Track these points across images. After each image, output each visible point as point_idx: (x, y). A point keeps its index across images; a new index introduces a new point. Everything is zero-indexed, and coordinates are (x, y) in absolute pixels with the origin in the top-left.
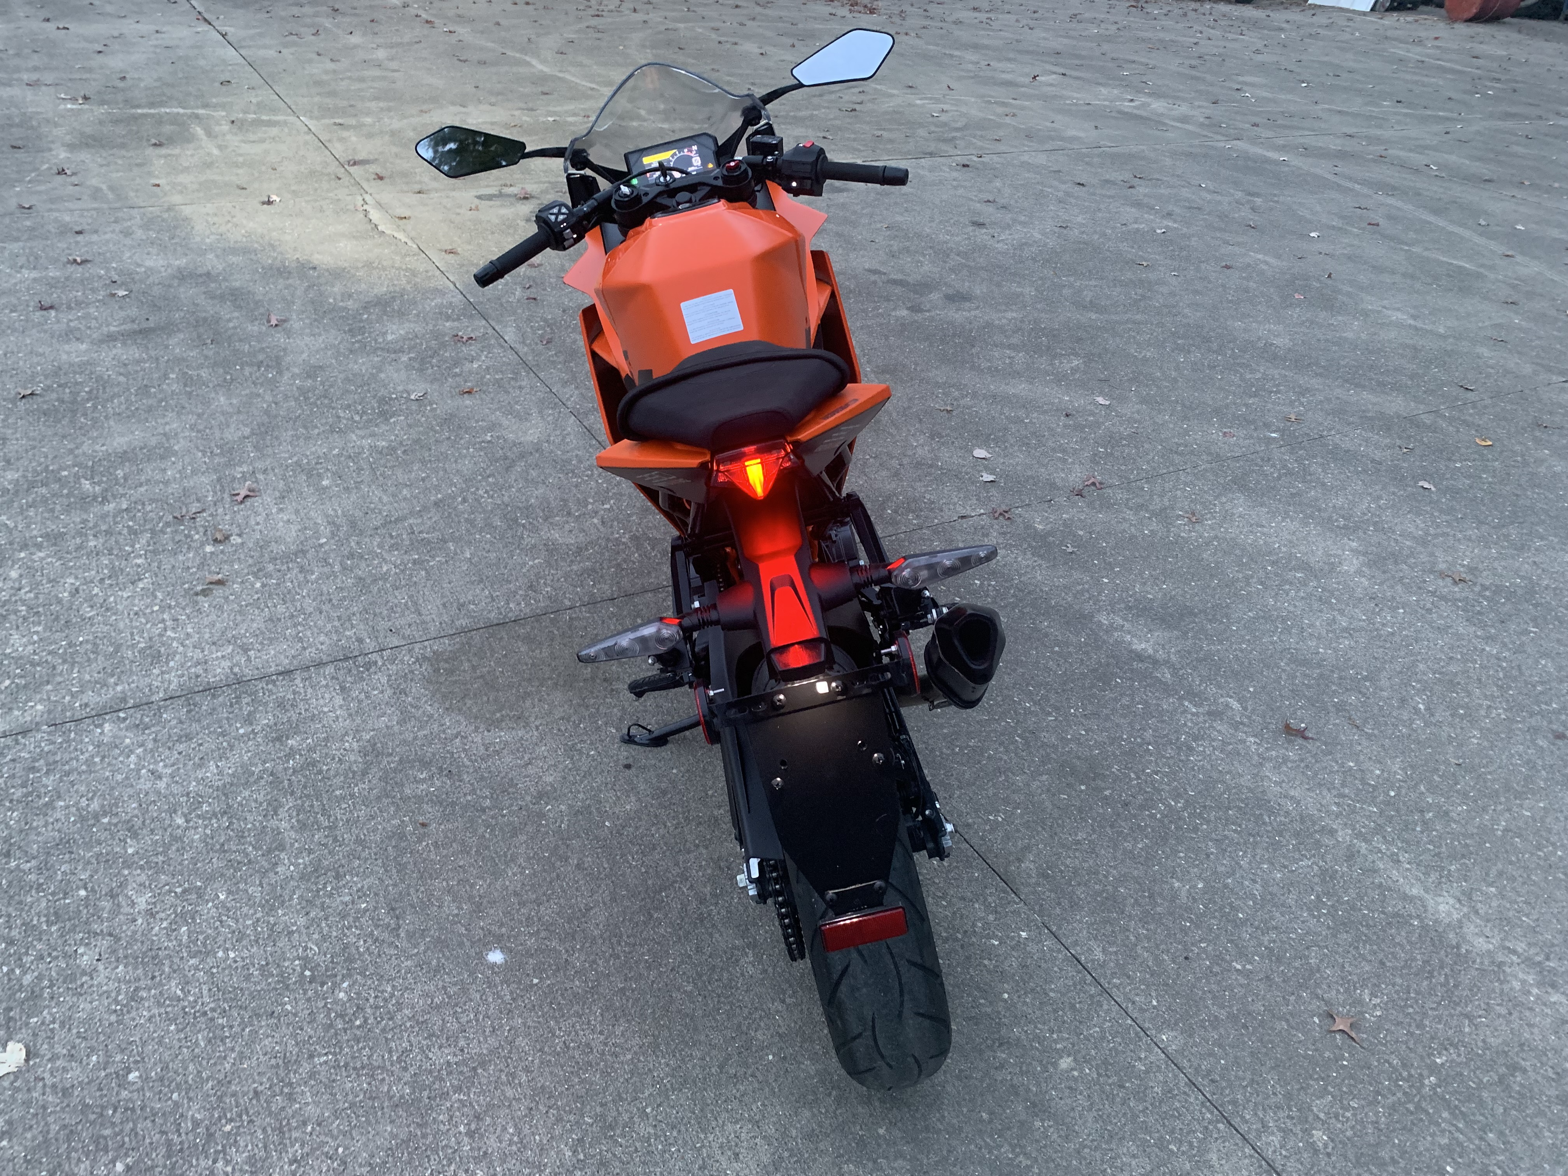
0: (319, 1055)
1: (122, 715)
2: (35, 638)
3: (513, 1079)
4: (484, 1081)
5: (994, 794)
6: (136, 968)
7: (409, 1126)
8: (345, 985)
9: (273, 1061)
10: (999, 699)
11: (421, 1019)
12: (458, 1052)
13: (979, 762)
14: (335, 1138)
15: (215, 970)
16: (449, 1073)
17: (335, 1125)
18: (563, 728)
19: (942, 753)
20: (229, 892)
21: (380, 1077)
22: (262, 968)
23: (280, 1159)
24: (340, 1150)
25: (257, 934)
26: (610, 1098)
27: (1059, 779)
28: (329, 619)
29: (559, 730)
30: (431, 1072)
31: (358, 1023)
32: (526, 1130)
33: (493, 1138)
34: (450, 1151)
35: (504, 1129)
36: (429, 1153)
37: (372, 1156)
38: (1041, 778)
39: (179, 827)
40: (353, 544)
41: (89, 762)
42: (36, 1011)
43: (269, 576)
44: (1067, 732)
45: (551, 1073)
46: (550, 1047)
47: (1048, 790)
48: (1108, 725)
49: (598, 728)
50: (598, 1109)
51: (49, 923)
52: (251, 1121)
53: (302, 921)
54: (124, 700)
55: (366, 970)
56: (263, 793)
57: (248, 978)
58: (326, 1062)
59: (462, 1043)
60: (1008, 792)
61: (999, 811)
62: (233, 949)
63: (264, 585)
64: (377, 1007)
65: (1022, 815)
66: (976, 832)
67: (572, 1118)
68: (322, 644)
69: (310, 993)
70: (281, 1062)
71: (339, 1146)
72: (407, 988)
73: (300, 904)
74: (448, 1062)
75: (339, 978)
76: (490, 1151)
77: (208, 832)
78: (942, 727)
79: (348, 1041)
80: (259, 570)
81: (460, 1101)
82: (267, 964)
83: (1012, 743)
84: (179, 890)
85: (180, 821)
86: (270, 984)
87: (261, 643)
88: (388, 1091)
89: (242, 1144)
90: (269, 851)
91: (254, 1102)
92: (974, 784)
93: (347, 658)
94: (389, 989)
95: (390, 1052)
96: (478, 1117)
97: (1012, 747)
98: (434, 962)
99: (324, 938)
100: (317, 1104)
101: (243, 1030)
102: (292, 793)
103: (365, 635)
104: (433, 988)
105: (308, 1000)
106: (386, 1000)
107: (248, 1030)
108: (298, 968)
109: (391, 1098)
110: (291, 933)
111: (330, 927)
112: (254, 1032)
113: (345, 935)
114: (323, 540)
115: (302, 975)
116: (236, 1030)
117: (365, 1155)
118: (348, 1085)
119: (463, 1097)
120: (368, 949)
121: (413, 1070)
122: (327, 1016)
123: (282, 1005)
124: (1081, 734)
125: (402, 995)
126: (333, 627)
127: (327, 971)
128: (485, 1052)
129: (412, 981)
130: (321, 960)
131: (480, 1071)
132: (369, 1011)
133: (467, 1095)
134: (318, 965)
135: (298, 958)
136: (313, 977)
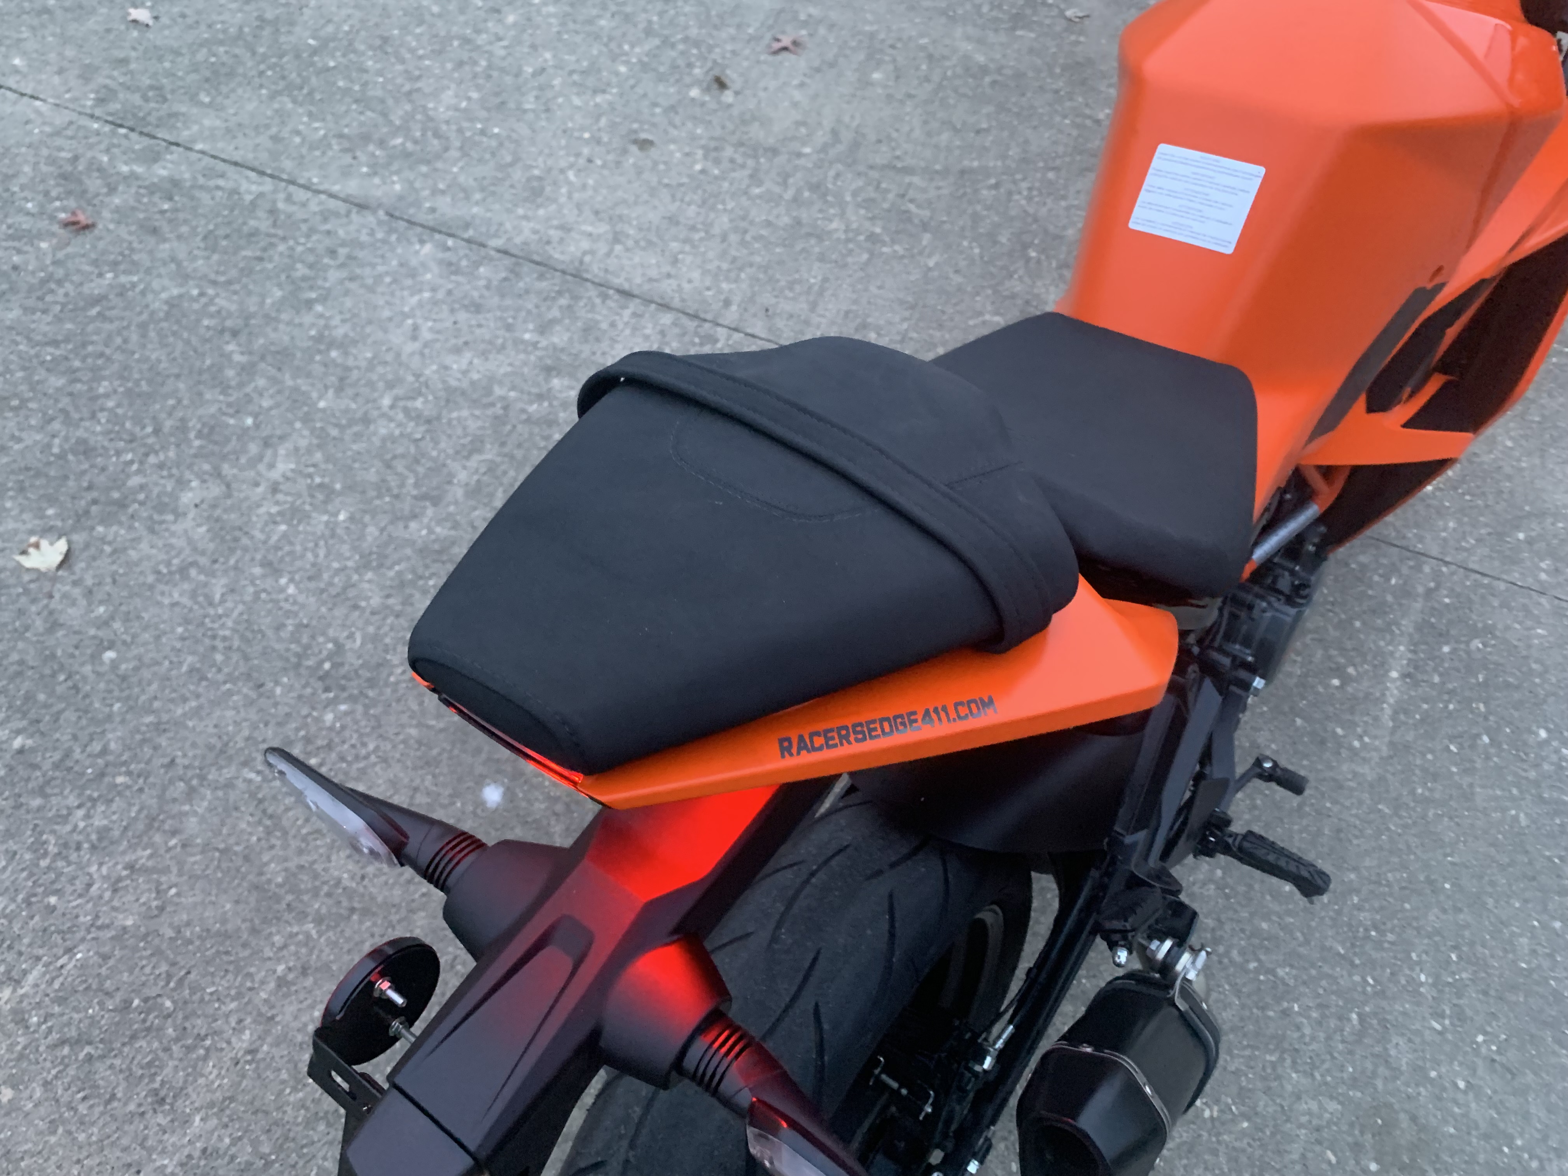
0: (252, 769)
1: (450, 242)
2: (464, 104)
4: (348, 932)
6: (212, 540)
7: (244, 921)
8: (343, 707)
9: (213, 741)
10: (1390, 937)
12: (358, 878)
13: (1263, 1009)
14: (180, 874)
15: (263, 596)
16: (329, 894)
17: (192, 859)
19: (1227, 953)
20: (352, 518)
21: (273, 841)
22: (301, 626)
23: (124, 853)
24: (173, 891)
25: (331, 584)
27: (1352, 1125)
28: (723, 255)
30: (316, 876)
34: (249, 984)
36: (231, 968)
37: (188, 924)
38: (1325, 1101)
39: (379, 408)
40: (832, 173)
41: (379, 278)
42: (106, 520)
43: (717, 162)
44: (1437, 1063)
47: (1318, 1129)
48: (1515, 1103)
51: (200, 435)
52: (141, 790)
53: (376, 601)
54: (467, 226)
55: (374, 706)
56: (479, 423)
57: (280, 627)
58: (250, 781)
60: (1259, 1085)
62: (297, 587)
63: (703, 171)
64: (342, 759)
65: (1243, 1133)
68: (690, 281)
69: (309, 691)
70: (219, 745)
71: (176, 885)
73: (392, 579)
74: (339, 881)
75: (345, 695)
76: (278, 1019)
77: (397, 432)
78: (1266, 917)
80: (716, 149)
81: (308, 936)
82: (307, 626)
83: (1340, 1018)
84: (318, 480)
85: (386, 402)
86: (288, 650)
87: (637, 242)
88: (266, 864)
89: (114, 806)
90: (424, 497)
91: (162, 771)
93: (695, 316)
94: (371, 747)
96: (304, 971)
97: (1333, 1023)
98: (435, 752)
99: (375, 638)
100: (203, 820)
101: (225, 682)
102: (503, 444)
103: (736, 299)
104: (406, 781)
105: (300, 697)
106: (357, 758)
107: (228, 686)
108: (325, 653)
109: (261, 874)
110: (356, 607)
111: (392, 629)
112: (230, 693)
113: (395, 649)
114: (807, 150)
115: (321, 663)
116: (220, 677)
117: (185, 917)
118: (243, 825)
119: (314, 933)
120: (397, 683)
121: (304, 860)
122: (298, 730)
123: (277, 683)
124: (1456, 1085)
125: (375, 764)
126: (719, 268)
127: (344, 677)
128: (380, 899)
129: (397, 755)
130: (352, 660)
131: (355, 917)
132: (334, 756)
133: (320, 934)
134: (342, 664)
135: (335, 642)
136: (327, 673)
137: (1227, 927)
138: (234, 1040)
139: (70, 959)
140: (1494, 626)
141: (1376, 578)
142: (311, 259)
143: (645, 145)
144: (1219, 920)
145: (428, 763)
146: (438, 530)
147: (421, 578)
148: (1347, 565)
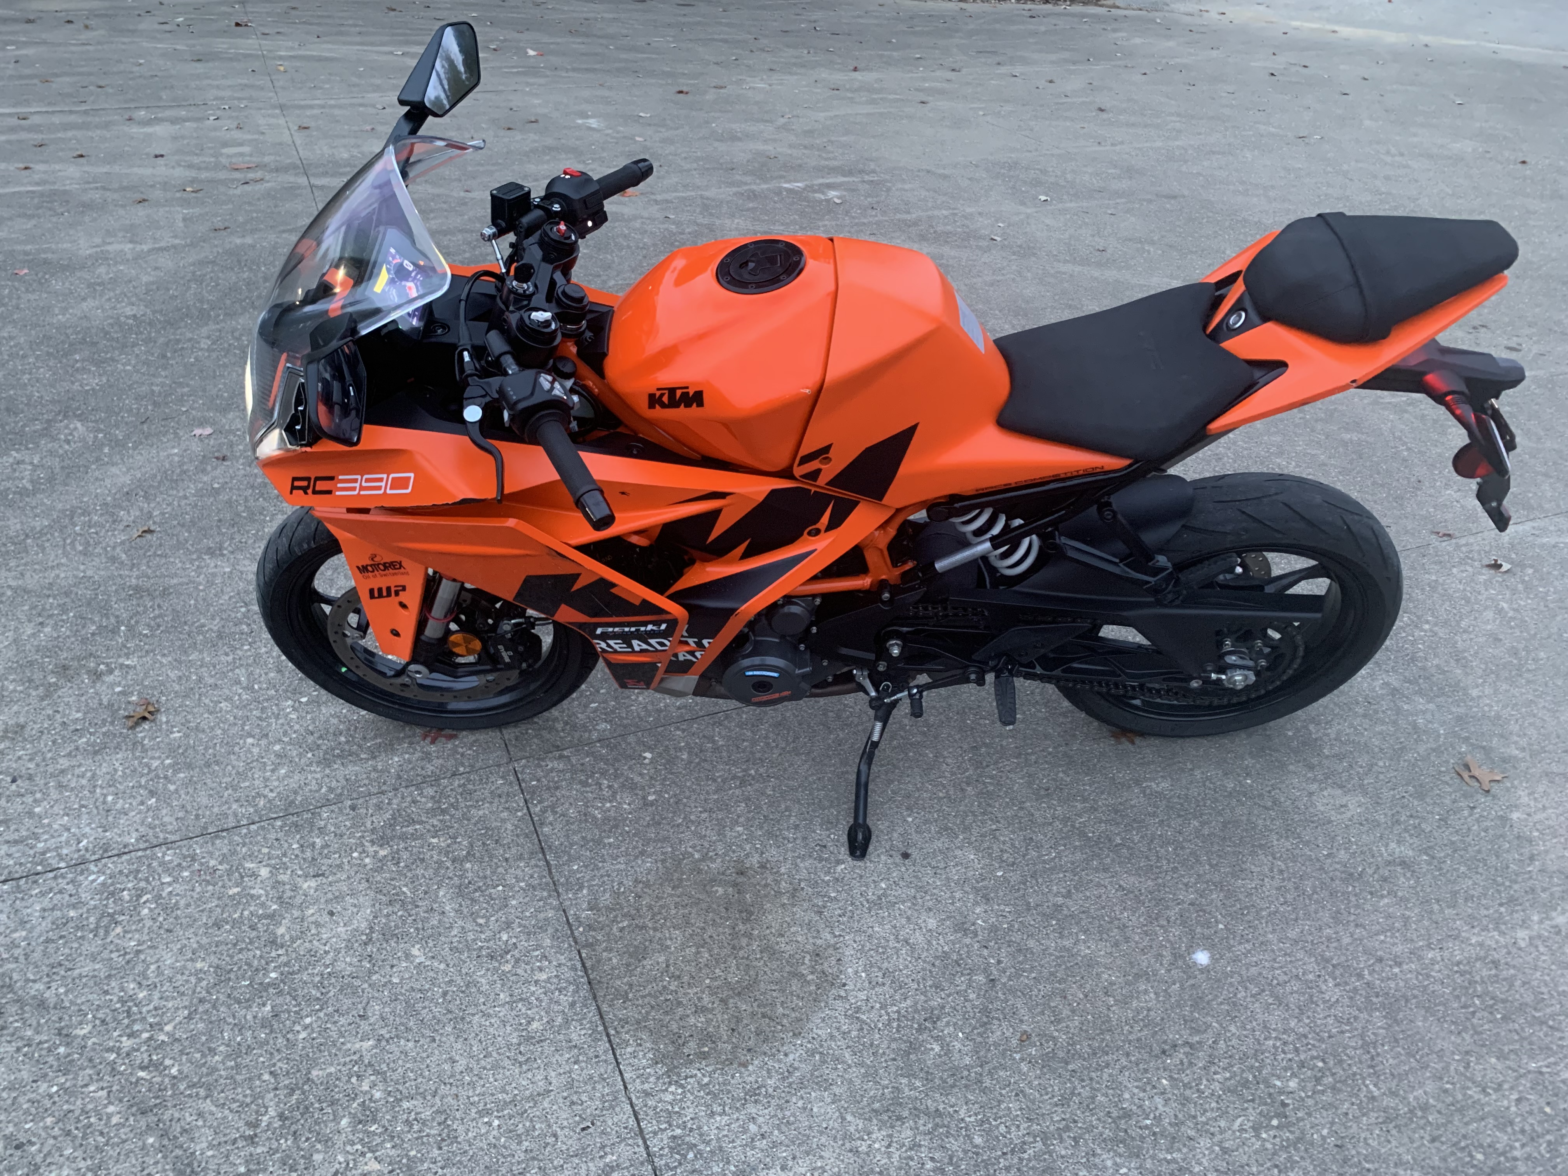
4: (1343, 958)
7: (1411, 1009)
8: (1278, 1083)
9: (1394, 1132)
11: (1297, 1011)
12: (1322, 979)
16: (1346, 983)
21: (1372, 1037)
23: (1489, 1104)
24: (1457, 1057)
31: (1320, 1064)
35: (1382, 942)
52: (1465, 1137)
53: (1204, 1142)
55: (1252, 1067)
58: (1375, 1085)
59: (1311, 977)
64: (1297, 1050)
69: (1300, 1114)
70: (1391, 1126)
71: (1454, 1059)
72: (1265, 1027)
73: (1179, 1150)
75: (1272, 1090)
79: (1344, 1070)
81: (1370, 974)
82: (1276, 1166)
86: (1302, 1158)
89: (1489, 1140)
91: (1443, 1139)
94: (1271, 1043)
95: (1342, 1032)
96: (1380, 960)
99: (1224, 1114)
104: (1257, 1005)
105: (1309, 1114)
106: (1285, 1043)
109: (1390, 1026)
110: (1225, 1151)
111: (1205, 1111)
117: (1453, 1038)
118: (1391, 1061)
119: (1366, 972)
120: (1224, 1069)
122: (1323, 1092)
123: (1324, 1138)
125: (1274, 1030)
127: (1266, 1104)
128: (1313, 959)
129: (1254, 1023)
131: (1334, 962)
132: (1302, 1057)
135: (1258, 1136)
136: (1277, 1116)
139: (1541, 1067)
145: (1235, 1004)
146: (1109, 1163)
147: (1154, 1134)
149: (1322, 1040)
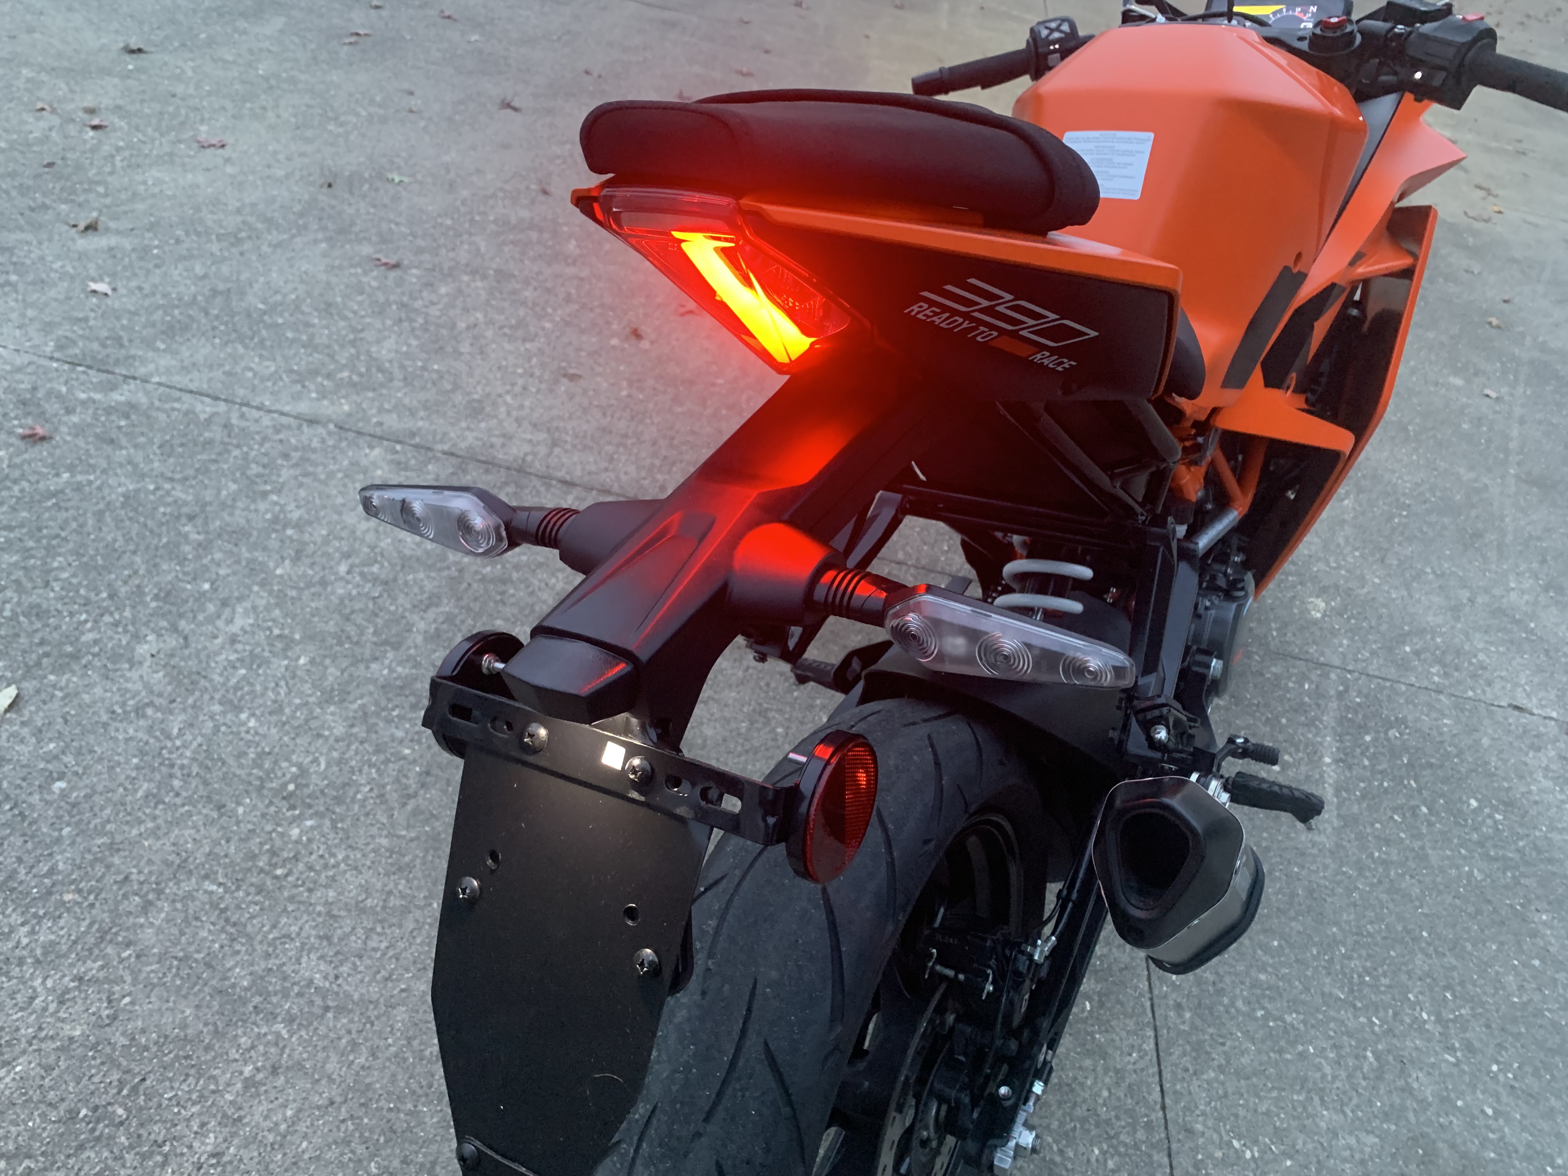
0: (214, 882)
1: (398, 447)
2: (405, 349)
3: (352, 1051)
4: (322, 1030)
5: (1267, 1113)
6: (170, 683)
7: (206, 1024)
8: (309, 823)
9: (171, 858)
10: (1385, 981)
11: (335, 912)
12: (331, 978)
13: (1281, 1052)
14: (135, 983)
15: (223, 729)
16: (300, 995)
17: (149, 969)
18: (773, 685)
19: (1232, 1003)
20: (312, 662)
21: (238, 947)
22: (262, 755)
23: (72, 965)
24: (127, 1000)
25: (293, 717)
26: (420, 1158)
27: (1393, 1156)
28: (655, 455)
29: (768, 685)
30: (285, 978)
31: (279, 872)
32: (302, 1127)
33: (265, 1106)
34: (212, 1087)
35: (285, 1106)
36: (192, 1071)
37: (143, 1031)
38: (1363, 1136)
39: (337, 573)
40: (744, 397)
41: (331, 475)
42: (59, 669)
43: (641, 390)
44: (1461, 1095)
45: (394, 1075)
46: (421, 1043)
47: (1363, 1162)
48: (1545, 1126)
49: (811, 707)
50: (396, 1163)
51: (156, 597)
52: (92, 906)
53: (339, 730)
54: (413, 435)
55: (342, 821)
56: (436, 583)
57: (242, 754)
58: (212, 892)
59: (345, 969)
60: (1294, 1124)
61: (1256, 1142)
62: (258, 719)
63: (629, 396)
64: (311, 868)
66: (1195, 1150)
67: (360, 1150)
68: (626, 473)
69: (272, 809)
70: (178, 861)
71: (129, 994)
72: (356, 868)
73: (356, 712)
74: (311, 982)
75: (311, 811)
76: (246, 1120)
77: (354, 592)
78: (1263, 969)
79: (252, 885)
80: (639, 381)
81: (278, 1035)
82: (269, 753)
83: (1357, 1057)
84: (276, 632)
85: (343, 568)
86: (250, 774)
87: (574, 446)
88: (229, 970)
89: (62, 922)
90: (385, 643)
91: (115, 888)
92: (1248, 1078)
94: (340, 857)
95: (274, 926)
96: (275, 1070)
97: (1351, 1062)
98: (407, 859)
99: (340, 762)
100: (159, 930)
101: (183, 805)
102: (459, 599)
104: (379, 885)
105: (263, 815)
106: (326, 866)
107: (187, 808)
108: (288, 776)
109: (225, 978)
110: (319, 736)
111: (357, 753)
112: (190, 814)
113: (360, 771)
114: (720, 381)
115: (284, 785)
116: (178, 801)
117: (140, 1023)
118: (204, 934)
119: (285, 1034)
120: (365, 799)
121: (272, 963)
122: (261, 844)
123: (239, 804)
124: (1483, 1112)
125: (345, 872)
126: (653, 464)
127: (309, 796)
128: (356, 996)
129: (368, 863)
130: (316, 782)
131: (330, 1015)
132: (301, 866)
133: (291, 1034)
134: (307, 786)
135: (299, 766)
136: (291, 794)
137: (1227, 979)
138: (196, 1144)
139: (9, 1072)
140: (1405, 717)
141: (1291, 685)
142: (265, 460)
143: (573, 378)
144: (1217, 974)
145: (400, 869)
146: (400, 669)
147: (383, 709)
148: (1262, 674)
149: (291, 899)
